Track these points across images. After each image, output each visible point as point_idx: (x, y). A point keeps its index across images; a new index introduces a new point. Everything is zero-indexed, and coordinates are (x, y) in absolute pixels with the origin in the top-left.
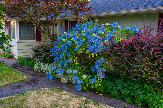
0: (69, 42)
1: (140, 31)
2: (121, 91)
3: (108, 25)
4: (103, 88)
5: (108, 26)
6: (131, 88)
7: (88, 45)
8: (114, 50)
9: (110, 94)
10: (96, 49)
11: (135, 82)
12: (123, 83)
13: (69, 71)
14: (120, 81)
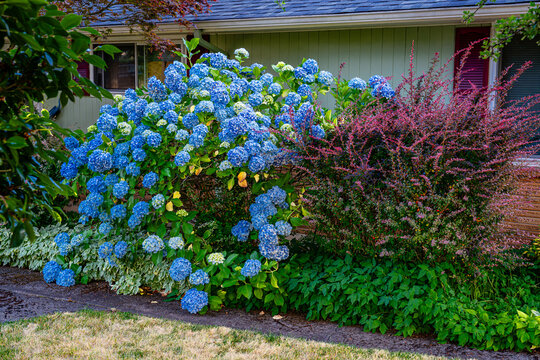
0: (148, 133)
1: (397, 93)
2: (347, 295)
3: (284, 69)
4: (282, 295)
5: (285, 72)
6: (377, 282)
7: (225, 144)
8: (317, 158)
9: (311, 312)
10: (255, 156)
11: (389, 264)
12: (352, 271)
13: (152, 243)
14: (340, 265)
